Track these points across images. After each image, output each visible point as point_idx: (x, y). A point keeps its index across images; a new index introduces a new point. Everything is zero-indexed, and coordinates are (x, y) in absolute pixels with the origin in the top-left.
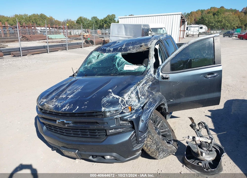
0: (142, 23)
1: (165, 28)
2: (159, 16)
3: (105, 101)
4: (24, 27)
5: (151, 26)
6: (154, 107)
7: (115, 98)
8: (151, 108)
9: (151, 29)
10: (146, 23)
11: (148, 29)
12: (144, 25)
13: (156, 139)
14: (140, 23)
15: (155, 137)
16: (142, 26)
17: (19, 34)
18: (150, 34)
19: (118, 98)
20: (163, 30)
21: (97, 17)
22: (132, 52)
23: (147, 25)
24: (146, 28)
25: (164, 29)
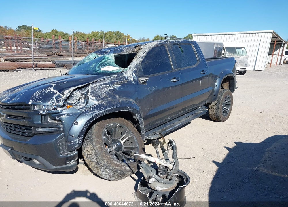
0: (215, 41)
1: (245, 48)
2: (242, 34)
3: (38, 94)
4: (93, 43)
5: (226, 45)
6: (102, 111)
7: (52, 93)
8: (96, 111)
9: (226, 48)
10: (220, 42)
11: (222, 48)
12: (218, 44)
13: (97, 151)
14: (212, 41)
15: (95, 148)
16: (215, 45)
17: (73, 46)
18: (223, 54)
19: (56, 93)
20: (243, 51)
21: (176, 36)
22: (125, 54)
23: (221, 44)
24: (219, 47)
25: (243, 49)
